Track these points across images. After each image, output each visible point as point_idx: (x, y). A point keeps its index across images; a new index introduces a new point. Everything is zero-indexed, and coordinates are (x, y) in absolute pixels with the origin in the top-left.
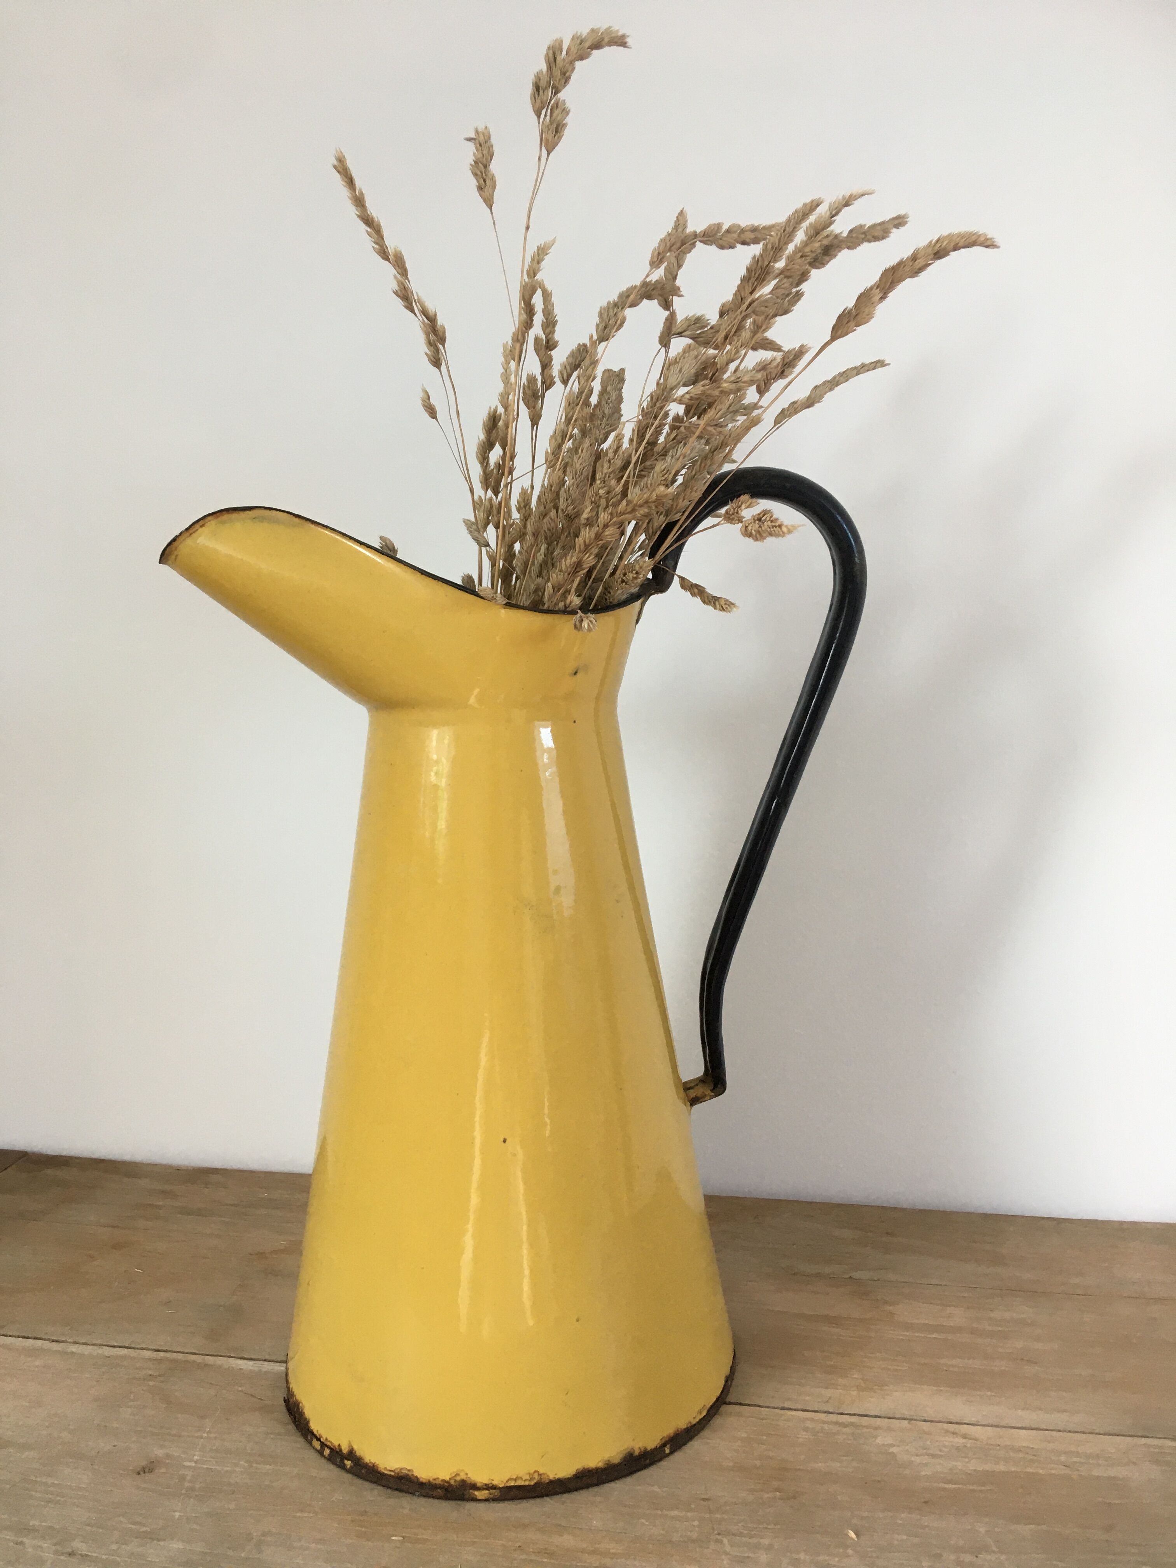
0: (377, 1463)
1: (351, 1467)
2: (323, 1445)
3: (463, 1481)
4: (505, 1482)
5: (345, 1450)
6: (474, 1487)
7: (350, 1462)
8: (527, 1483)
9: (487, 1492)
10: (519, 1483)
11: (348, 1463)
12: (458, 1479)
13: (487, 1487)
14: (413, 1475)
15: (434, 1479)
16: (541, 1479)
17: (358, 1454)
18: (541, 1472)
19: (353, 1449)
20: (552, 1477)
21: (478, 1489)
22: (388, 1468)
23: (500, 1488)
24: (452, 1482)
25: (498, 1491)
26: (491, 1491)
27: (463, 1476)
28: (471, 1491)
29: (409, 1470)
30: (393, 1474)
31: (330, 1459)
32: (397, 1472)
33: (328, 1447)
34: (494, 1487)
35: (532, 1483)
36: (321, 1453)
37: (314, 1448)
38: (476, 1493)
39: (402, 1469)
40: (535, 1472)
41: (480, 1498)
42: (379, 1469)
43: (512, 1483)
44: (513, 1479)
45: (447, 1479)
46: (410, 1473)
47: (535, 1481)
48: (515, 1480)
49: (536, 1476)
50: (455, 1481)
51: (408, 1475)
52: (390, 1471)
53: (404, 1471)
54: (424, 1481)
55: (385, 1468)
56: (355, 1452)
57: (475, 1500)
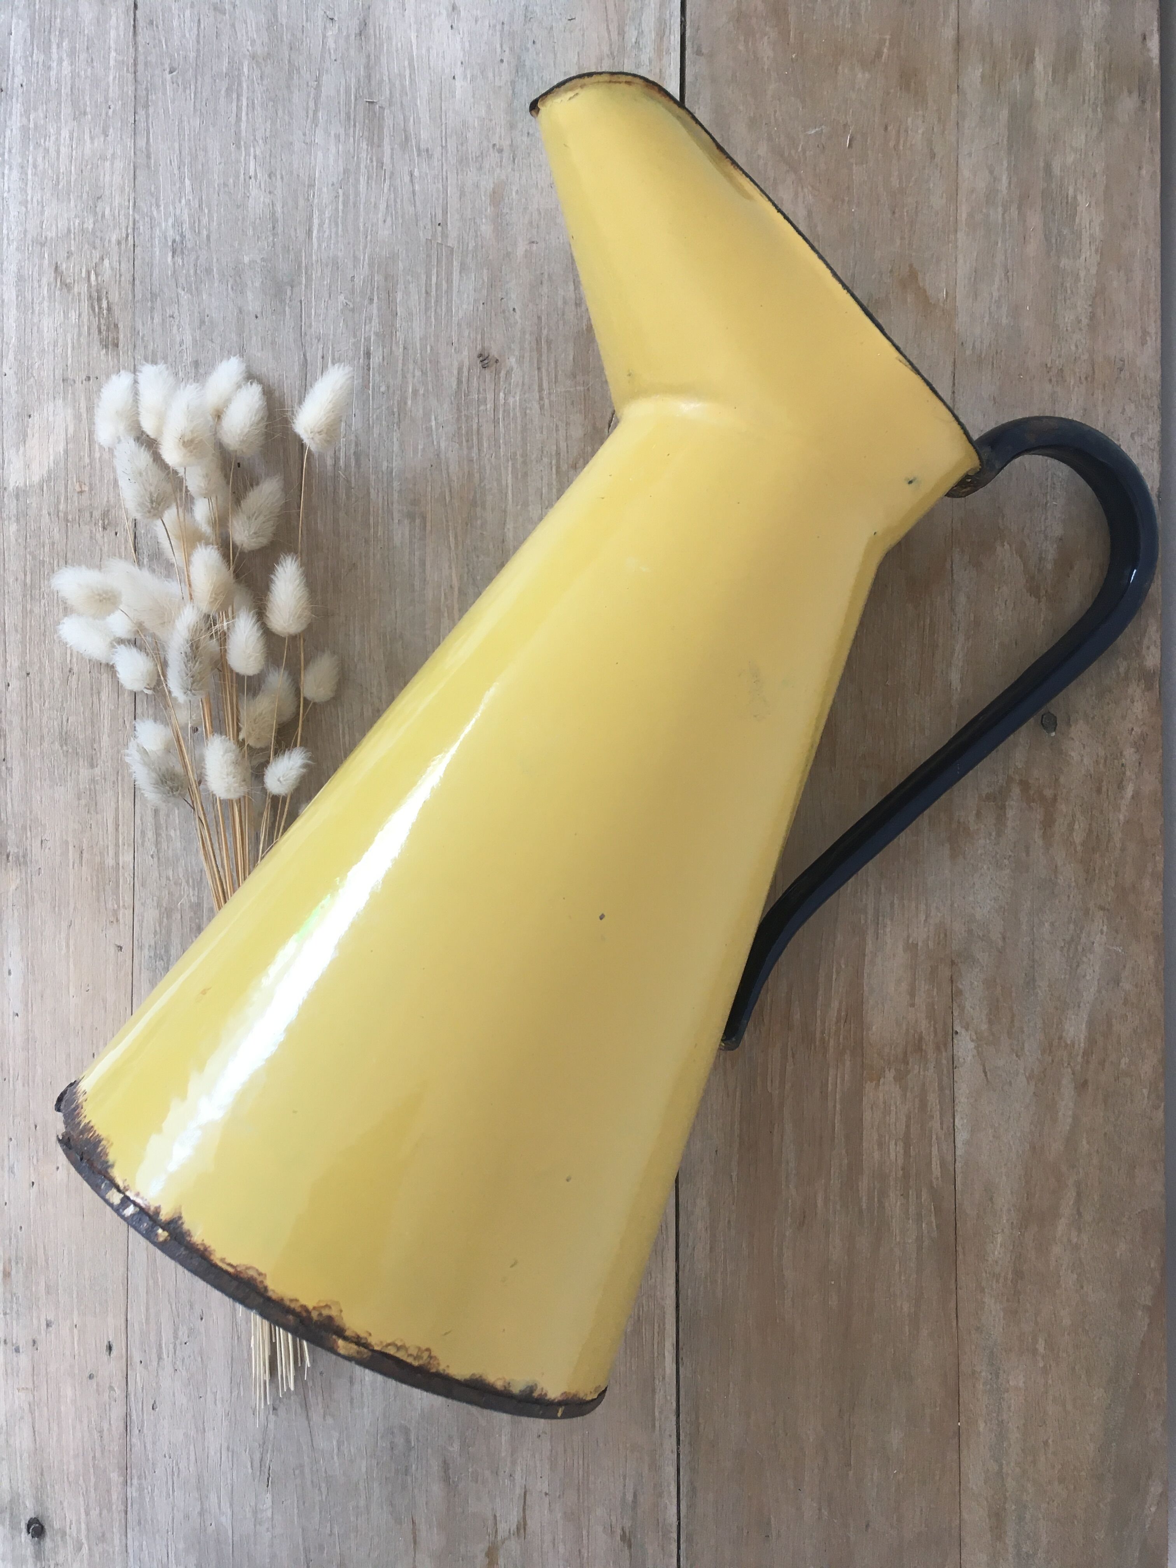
0: (213, 1248)
1: (165, 1240)
2: (126, 1201)
3: (330, 1318)
4: (384, 1344)
5: (164, 1216)
6: (340, 1332)
7: (166, 1234)
8: (409, 1360)
9: (355, 1347)
10: (401, 1355)
11: (162, 1234)
12: (325, 1312)
13: (358, 1341)
14: (262, 1282)
15: (291, 1300)
16: (429, 1363)
17: (186, 1227)
18: (433, 1354)
19: (180, 1218)
20: (441, 1368)
21: (346, 1339)
22: (228, 1261)
23: (373, 1351)
24: (314, 1315)
25: (370, 1353)
26: (362, 1349)
27: (334, 1313)
28: (334, 1337)
29: (260, 1274)
30: (231, 1270)
31: (130, 1222)
32: (239, 1269)
33: (136, 1204)
34: (366, 1346)
35: (416, 1363)
36: (118, 1210)
37: (107, 1202)
38: (340, 1342)
39: (248, 1268)
40: (428, 1350)
41: (342, 1351)
42: (212, 1257)
43: (391, 1351)
44: (396, 1345)
45: (310, 1306)
46: (259, 1279)
47: (421, 1362)
48: (399, 1348)
49: (425, 1355)
50: (320, 1314)
51: (255, 1280)
52: (230, 1265)
53: (251, 1273)
54: (274, 1297)
55: (223, 1260)
56: (182, 1223)
57: (333, 1350)
